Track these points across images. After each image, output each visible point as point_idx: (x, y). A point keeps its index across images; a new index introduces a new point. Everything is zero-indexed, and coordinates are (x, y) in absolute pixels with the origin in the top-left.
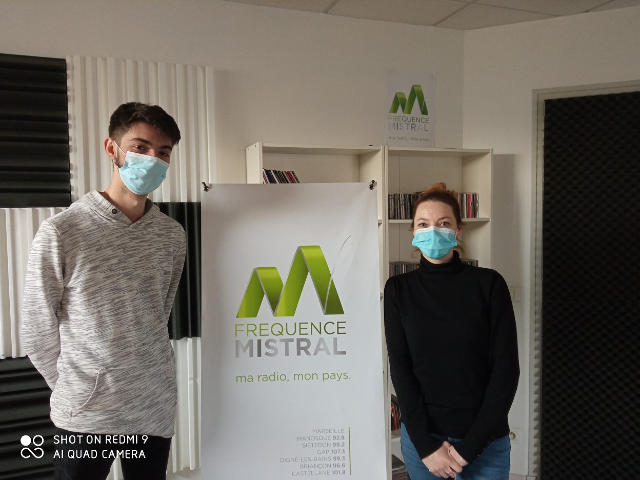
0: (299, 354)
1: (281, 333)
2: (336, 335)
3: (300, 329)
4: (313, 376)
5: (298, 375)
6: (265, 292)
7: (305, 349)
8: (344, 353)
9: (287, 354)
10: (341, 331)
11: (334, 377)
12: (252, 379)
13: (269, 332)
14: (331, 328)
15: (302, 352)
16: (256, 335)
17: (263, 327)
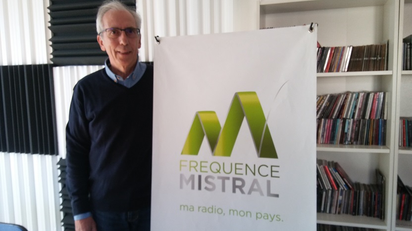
0: (234, 191)
1: (219, 171)
2: (269, 177)
3: (236, 169)
4: (246, 213)
5: (234, 211)
6: (205, 133)
7: (240, 188)
8: (277, 196)
9: (224, 190)
10: (274, 174)
11: (267, 217)
12: (193, 208)
13: (208, 169)
14: (265, 171)
15: (237, 190)
16: (197, 171)
17: (203, 164)
